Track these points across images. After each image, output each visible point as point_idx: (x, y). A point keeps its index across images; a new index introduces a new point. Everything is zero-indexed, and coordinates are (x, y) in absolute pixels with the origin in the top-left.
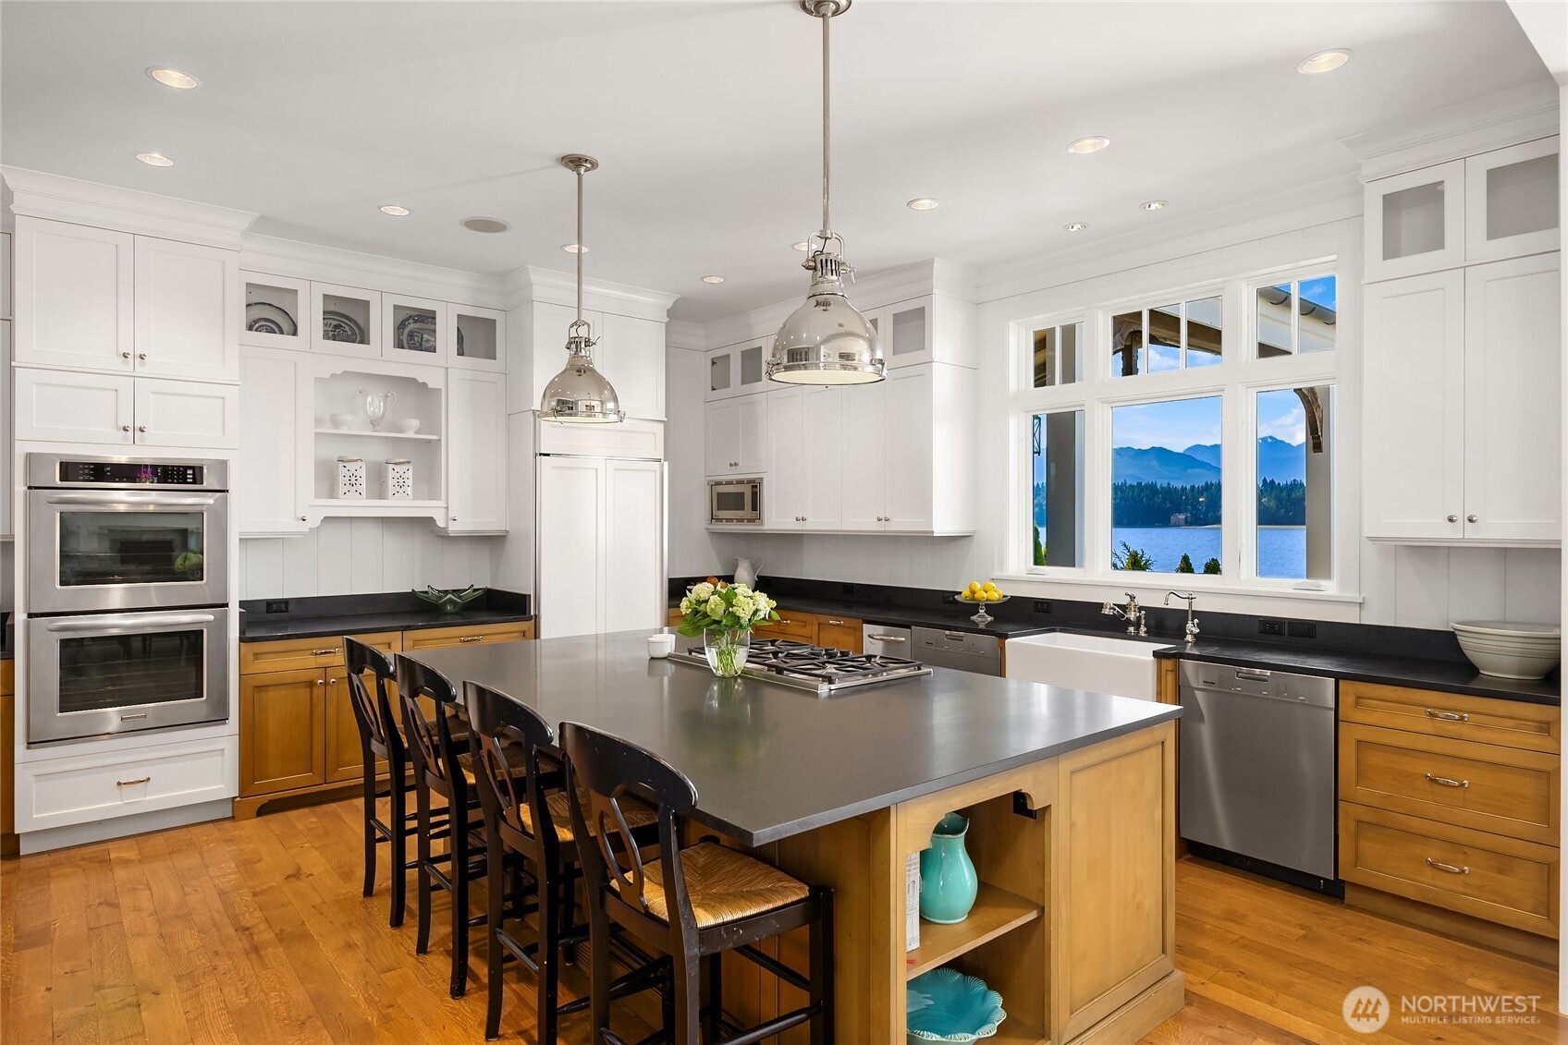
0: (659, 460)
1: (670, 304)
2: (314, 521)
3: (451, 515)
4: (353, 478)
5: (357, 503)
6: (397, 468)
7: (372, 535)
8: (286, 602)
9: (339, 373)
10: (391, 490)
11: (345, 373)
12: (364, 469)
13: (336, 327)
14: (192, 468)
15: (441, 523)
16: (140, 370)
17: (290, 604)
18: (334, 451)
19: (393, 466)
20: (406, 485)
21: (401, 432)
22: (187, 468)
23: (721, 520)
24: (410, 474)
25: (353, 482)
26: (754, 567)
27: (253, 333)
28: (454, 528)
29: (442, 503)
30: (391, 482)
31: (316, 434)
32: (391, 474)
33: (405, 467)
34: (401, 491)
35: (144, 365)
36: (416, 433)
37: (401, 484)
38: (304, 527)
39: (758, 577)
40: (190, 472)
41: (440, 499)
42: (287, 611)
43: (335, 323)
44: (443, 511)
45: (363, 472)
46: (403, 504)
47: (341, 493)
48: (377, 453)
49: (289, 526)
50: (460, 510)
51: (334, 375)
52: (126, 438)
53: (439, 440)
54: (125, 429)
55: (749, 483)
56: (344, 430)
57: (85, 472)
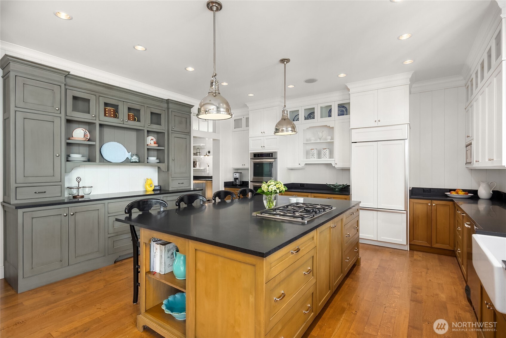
2: (303, 165)
5: (313, 160)
6: (324, 150)
7: (323, 168)
8: (304, 184)
9: (308, 127)
10: (322, 156)
11: (310, 127)
12: (316, 151)
14: (271, 154)
15: (333, 165)
18: (309, 147)
19: (323, 150)
20: (326, 155)
21: (327, 140)
22: (270, 154)
24: (327, 152)
25: (313, 154)
26: (488, 186)
28: (336, 166)
29: (334, 160)
30: (322, 154)
31: (304, 143)
32: (322, 152)
33: (326, 150)
35: (265, 134)
36: (330, 140)
37: (324, 155)
38: (300, 166)
41: (333, 158)
42: (304, 186)
44: (334, 162)
46: (325, 160)
47: (310, 158)
48: (320, 147)
49: (297, 166)
50: (338, 162)
51: (307, 128)
52: (262, 149)
53: (333, 142)
54: (262, 147)
55: (469, 145)
56: (312, 142)
57: (257, 155)
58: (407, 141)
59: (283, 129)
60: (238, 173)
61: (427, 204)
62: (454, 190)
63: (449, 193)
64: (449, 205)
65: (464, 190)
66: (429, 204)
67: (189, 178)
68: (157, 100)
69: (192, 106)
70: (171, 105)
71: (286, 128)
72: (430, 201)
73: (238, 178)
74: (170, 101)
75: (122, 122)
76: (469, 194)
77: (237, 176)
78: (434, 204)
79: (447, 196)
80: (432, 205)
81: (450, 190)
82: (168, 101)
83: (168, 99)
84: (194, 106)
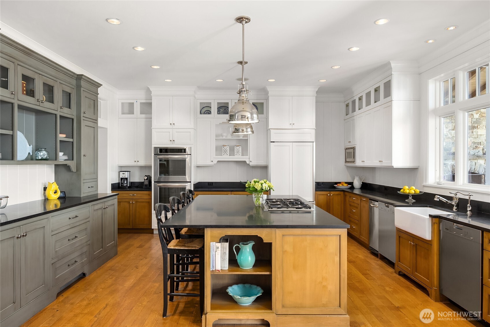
0: (313, 142)
1: (317, 90)
2: (215, 162)
3: (250, 160)
4: (225, 151)
5: (226, 157)
6: (237, 147)
7: (233, 166)
8: (212, 183)
10: (235, 153)
11: (223, 122)
12: (228, 148)
13: (224, 110)
15: (248, 163)
16: (174, 127)
17: (213, 183)
18: (221, 143)
19: (236, 147)
20: (239, 152)
21: (239, 137)
23: (349, 162)
24: (240, 149)
25: (226, 151)
26: (360, 179)
27: (205, 115)
28: (251, 164)
29: (248, 157)
30: (235, 151)
31: (216, 139)
32: (235, 149)
33: (239, 147)
34: (238, 154)
35: (174, 126)
36: (243, 137)
37: (238, 152)
38: (212, 164)
39: (362, 183)
40: (183, 150)
41: (248, 156)
42: (212, 185)
43: (224, 109)
44: (248, 159)
45: (228, 149)
46: (238, 157)
47: (223, 154)
48: (233, 143)
49: (209, 163)
50: (253, 159)
51: (220, 123)
52: (171, 143)
53: (248, 139)
54: (171, 141)
55: (353, 148)
56: (224, 138)
57: (163, 151)
58: (314, 143)
59: (244, 129)
60: (127, 171)
61: (327, 195)
62: (340, 183)
63: (336, 185)
64: (341, 194)
65: (346, 183)
66: (329, 195)
67: (96, 180)
68: (69, 74)
69: (99, 85)
70: (83, 83)
71: (246, 129)
72: (329, 192)
73: (127, 179)
74: (83, 77)
75: (38, 103)
76: (349, 186)
77: (126, 175)
78: (332, 195)
79: (335, 188)
80: (330, 195)
81: (336, 183)
82: (79, 77)
83: (82, 75)
84: (102, 85)
